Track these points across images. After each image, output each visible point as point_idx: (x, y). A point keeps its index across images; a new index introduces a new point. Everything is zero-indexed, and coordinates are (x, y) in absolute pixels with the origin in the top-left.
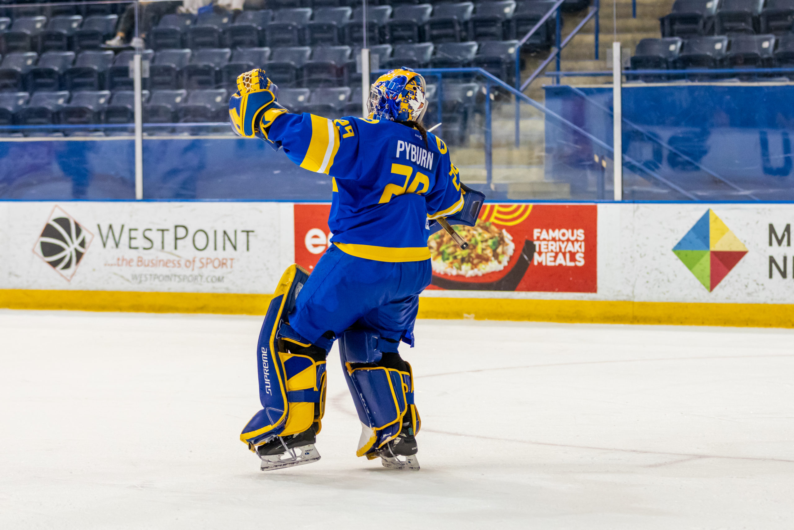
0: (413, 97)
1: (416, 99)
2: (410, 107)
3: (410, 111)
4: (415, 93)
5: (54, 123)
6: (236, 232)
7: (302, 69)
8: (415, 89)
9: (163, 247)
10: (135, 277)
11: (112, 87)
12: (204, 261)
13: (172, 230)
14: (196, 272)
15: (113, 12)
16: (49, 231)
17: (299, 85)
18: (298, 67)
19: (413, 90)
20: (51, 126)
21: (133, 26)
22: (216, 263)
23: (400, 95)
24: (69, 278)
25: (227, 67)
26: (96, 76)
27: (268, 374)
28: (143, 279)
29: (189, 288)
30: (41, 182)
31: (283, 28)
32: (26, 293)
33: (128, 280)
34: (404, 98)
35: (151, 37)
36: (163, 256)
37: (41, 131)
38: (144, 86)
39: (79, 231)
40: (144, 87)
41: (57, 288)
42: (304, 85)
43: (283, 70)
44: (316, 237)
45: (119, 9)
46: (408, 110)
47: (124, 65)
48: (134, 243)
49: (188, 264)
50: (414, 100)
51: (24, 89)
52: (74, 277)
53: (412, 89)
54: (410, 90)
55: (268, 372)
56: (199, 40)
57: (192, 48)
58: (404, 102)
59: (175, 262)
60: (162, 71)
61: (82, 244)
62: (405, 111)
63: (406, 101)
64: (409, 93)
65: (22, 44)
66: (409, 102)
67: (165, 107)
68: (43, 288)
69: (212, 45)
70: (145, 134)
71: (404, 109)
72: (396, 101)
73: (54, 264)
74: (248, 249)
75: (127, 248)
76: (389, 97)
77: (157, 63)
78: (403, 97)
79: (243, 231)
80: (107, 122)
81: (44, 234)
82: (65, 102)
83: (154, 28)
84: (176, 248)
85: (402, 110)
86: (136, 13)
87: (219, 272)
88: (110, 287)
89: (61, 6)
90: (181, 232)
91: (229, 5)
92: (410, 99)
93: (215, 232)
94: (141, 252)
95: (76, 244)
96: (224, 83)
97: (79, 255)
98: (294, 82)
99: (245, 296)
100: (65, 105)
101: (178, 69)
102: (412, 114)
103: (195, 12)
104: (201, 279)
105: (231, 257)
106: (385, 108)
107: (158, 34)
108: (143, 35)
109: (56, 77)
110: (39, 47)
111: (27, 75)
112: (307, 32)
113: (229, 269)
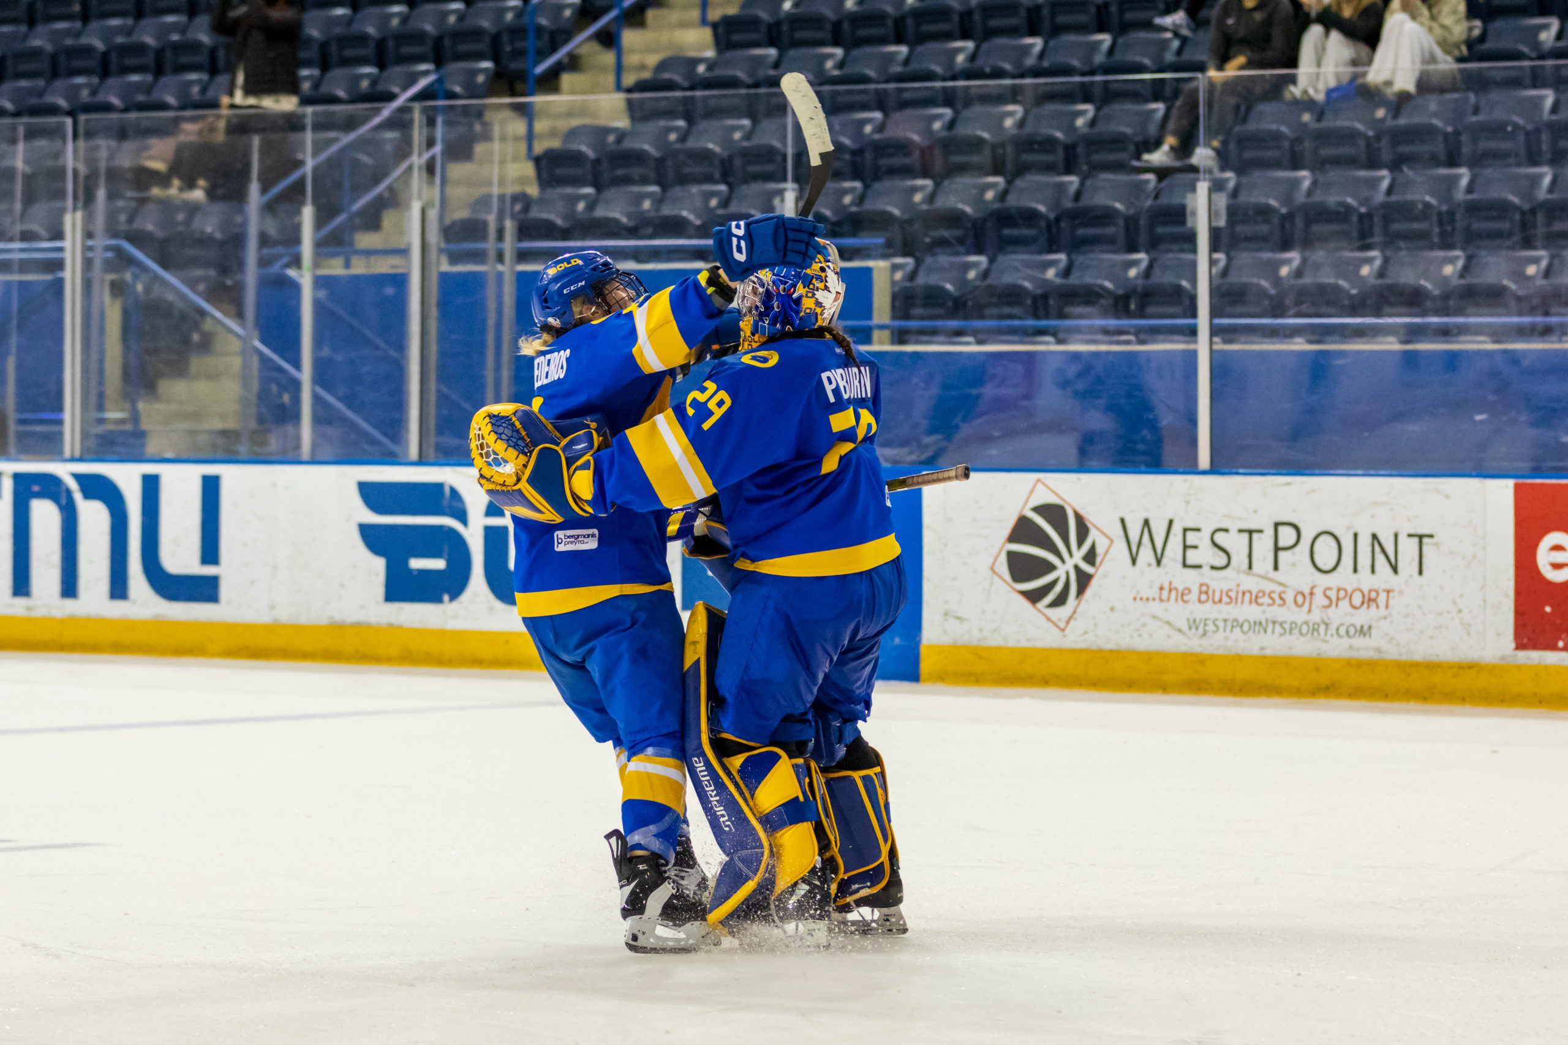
0: (821, 285)
1: (826, 288)
2: (819, 304)
3: (818, 310)
4: (824, 279)
5: (1036, 316)
6: (1396, 536)
7: (1533, 211)
8: (823, 269)
9: (1250, 567)
10: (1193, 624)
11: (1153, 244)
12: (1333, 594)
13: (1269, 532)
14: (1316, 616)
15: (1156, 98)
16: (1023, 530)
17: (1528, 243)
18: (1526, 207)
19: (820, 273)
20: (1031, 323)
21: (1195, 123)
22: (1357, 599)
23: (800, 285)
24: (1062, 625)
25: (1384, 205)
26: (1121, 222)
27: (718, 798)
28: (1211, 627)
29: (1303, 647)
30: (1010, 434)
31: (1497, 129)
32: (978, 652)
33: (1180, 631)
34: (807, 289)
35: (1232, 146)
36: (1250, 583)
37: (1012, 331)
38: (1215, 245)
39: (1083, 531)
40: (1214, 247)
41: (1039, 644)
42: (1539, 244)
43: (1494, 213)
44: (1557, 548)
45: (1168, 91)
46: (815, 309)
47: (1176, 200)
48: (1192, 557)
49: (1300, 599)
50: (823, 290)
51: (979, 251)
52: (1072, 622)
53: (818, 272)
54: (815, 273)
55: (715, 796)
56: (1326, 152)
57: (1312, 169)
58: (807, 296)
59: (1275, 596)
60: (1251, 213)
61: (1091, 557)
62: (811, 311)
63: (810, 295)
64: (814, 280)
65: (975, 159)
66: (815, 295)
67: (1258, 286)
68: (1011, 643)
69: (1352, 162)
70: (1216, 339)
71: (807, 308)
72: (793, 296)
73: (1034, 597)
74: (1421, 572)
75: (1180, 565)
76: (779, 290)
77: (1243, 198)
78: (804, 287)
79: (1410, 535)
80: (1141, 314)
81: (1013, 538)
82: (1057, 275)
83: (1237, 129)
84: (1276, 568)
85: (805, 311)
86: (1202, 97)
87: (1362, 617)
88: (1143, 644)
89: (1052, 84)
90: (1287, 536)
91: (1389, 83)
92: (817, 290)
93: (1356, 535)
94: (1207, 575)
95: (1078, 555)
96: (1377, 239)
97: (1084, 580)
98: (1517, 238)
99: (1415, 665)
100: (1058, 281)
101: (1284, 211)
102: (822, 314)
103: (1320, 97)
104: (1327, 629)
105: (1387, 587)
106: (774, 309)
107: (1243, 141)
108: (1216, 143)
109: (1043, 224)
110: (1009, 166)
111: (984, 221)
112: (1545, 137)
113: (1383, 611)
